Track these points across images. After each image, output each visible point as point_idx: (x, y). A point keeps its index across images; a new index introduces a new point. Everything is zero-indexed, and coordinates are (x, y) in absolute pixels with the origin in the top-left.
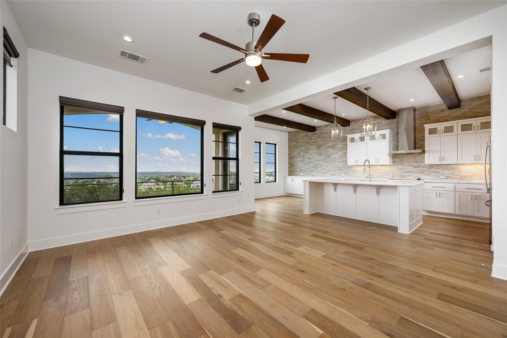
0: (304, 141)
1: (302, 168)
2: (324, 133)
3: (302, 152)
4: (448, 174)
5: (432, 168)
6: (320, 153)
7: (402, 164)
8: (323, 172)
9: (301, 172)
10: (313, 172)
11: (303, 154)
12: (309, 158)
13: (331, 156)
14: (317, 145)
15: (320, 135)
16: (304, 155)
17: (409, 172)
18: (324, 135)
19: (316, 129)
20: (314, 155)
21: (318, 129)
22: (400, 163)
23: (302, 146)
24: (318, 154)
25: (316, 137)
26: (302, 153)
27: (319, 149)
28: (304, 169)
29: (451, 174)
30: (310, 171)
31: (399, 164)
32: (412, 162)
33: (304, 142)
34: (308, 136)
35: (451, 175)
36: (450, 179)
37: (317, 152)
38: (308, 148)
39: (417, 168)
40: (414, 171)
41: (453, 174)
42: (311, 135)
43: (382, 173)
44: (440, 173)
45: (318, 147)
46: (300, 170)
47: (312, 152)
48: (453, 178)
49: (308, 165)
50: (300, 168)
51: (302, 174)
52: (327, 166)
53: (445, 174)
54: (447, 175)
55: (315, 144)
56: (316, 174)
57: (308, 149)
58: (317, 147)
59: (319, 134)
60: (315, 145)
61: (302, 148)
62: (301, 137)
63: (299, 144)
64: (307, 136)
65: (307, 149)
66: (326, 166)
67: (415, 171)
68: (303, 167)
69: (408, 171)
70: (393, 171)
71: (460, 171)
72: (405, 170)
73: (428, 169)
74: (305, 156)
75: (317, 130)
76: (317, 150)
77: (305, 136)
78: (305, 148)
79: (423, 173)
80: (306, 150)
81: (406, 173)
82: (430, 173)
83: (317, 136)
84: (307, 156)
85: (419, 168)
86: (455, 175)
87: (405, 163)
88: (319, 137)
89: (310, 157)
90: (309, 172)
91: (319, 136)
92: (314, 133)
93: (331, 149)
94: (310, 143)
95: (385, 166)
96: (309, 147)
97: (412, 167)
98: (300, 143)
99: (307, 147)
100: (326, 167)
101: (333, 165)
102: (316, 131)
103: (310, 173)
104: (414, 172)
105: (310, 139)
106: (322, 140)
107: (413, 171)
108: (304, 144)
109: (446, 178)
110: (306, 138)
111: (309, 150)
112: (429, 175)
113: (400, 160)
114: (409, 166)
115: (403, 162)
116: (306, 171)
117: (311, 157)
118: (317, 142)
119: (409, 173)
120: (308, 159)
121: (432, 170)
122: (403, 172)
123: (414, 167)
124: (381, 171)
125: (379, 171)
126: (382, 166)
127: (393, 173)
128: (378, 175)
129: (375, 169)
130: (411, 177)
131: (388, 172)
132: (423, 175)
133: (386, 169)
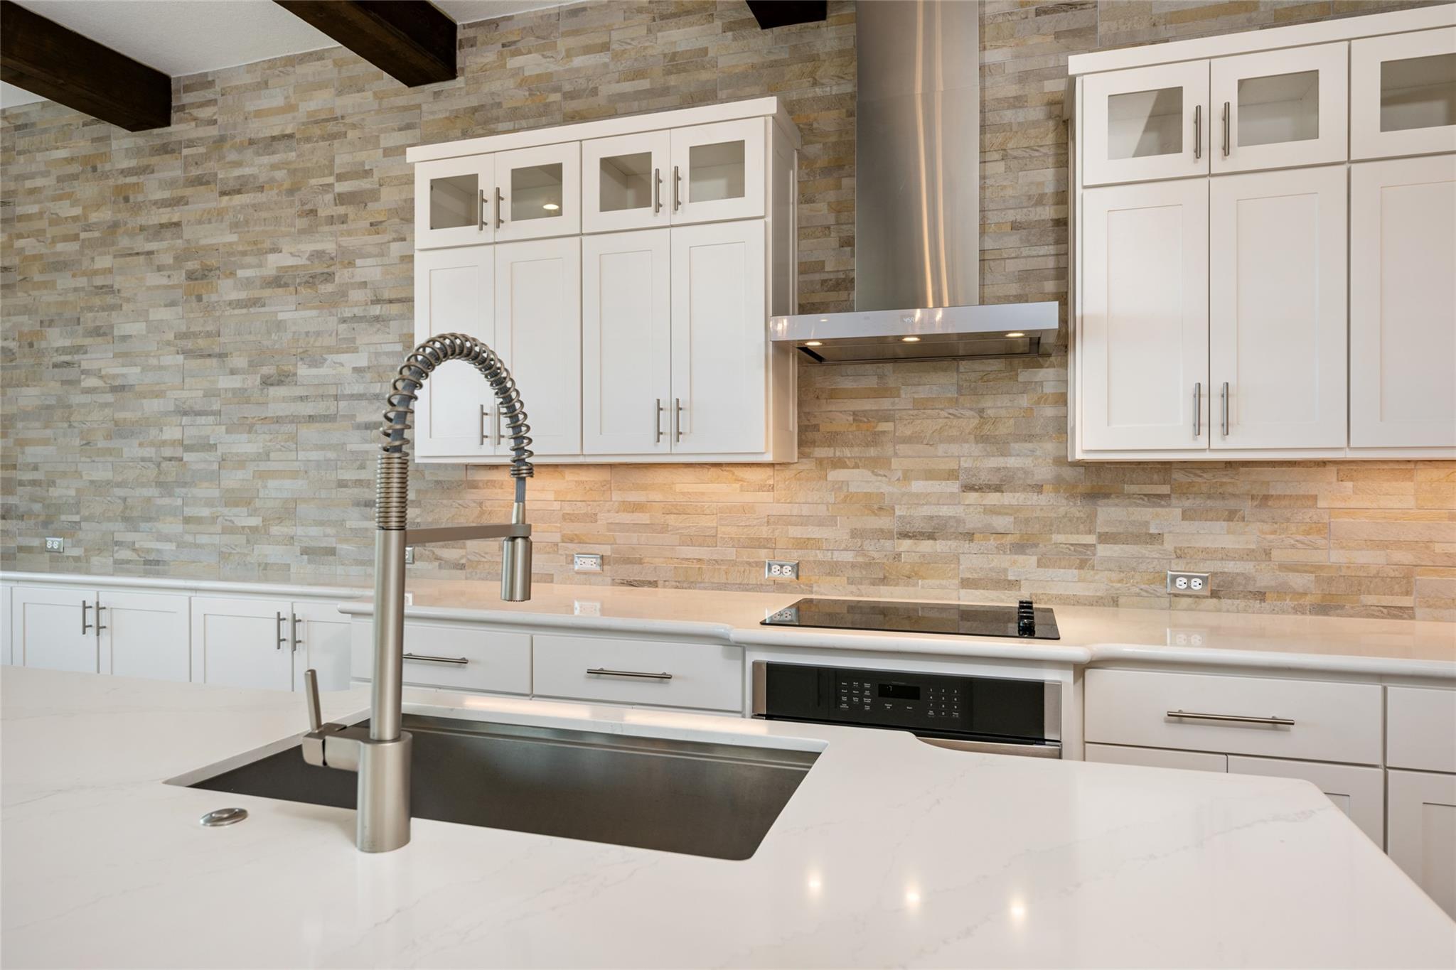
0: (75, 219)
1: (52, 483)
2: (240, 148)
3: (51, 323)
4: (1226, 555)
5: (1107, 496)
6: (209, 335)
7: (872, 452)
8: (230, 530)
9: (47, 524)
10: (143, 525)
11: (67, 343)
12: (114, 389)
13: (303, 371)
14: (180, 259)
15: (206, 157)
16: (76, 357)
17: (931, 536)
18: (239, 164)
19: (174, 104)
20: (153, 361)
21: (187, 98)
22: (856, 451)
23: (59, 265)
24: (189, 344)
25: (172, 183)
26: (57, 338)
27: (199, 298)
28: (73, 493)
29: (1249, 555)
30: (126, 519)
31: (847, 452)
32: (952, 440)
33: (72, 229)
34: (108, 167)
35: (1247, 567)
36: (1241, 603)
37: (184, 329)
38: (109, 289)
39: (993, 498)
40: (969, 526)
41: (1267, 553)
42: (133, 163)
43: (710, 539)
44: (1169, 545)
45: (191, 276)
46: (33, 499)
47: (136, 328)
48: (1261, 596)
49: (109, 451)
50: (34, 483)
51: (54, 543)
52: (272, 466)
53: (1209, 554)
54: (1217, 566)
55: (165, 244)
56: (173, 546)
57: (110, 300)
58: (179, 277)
59: (202, 150)
60: (168, 259)
61: (54, 283)
62: (45, 174)
63: (28, 245)
64: (94, 169)
65: (97, 301)
66: (263, 466)
67: (974, 520)
68: (64, 474)
69: (919, 525)
70: (804, 521)
71: (1322, 529)
72: (898, 513)
73: (1077, 509)
74: (85, 365)
75: (182, 108)
76: (179, 309)
77: (75, 168)
78: (76, 290)
79: (1036, 545)
80: (90, 309)
81: (906, 544)
82: (1091, 539)
83: (179, 173)
84: (95, 365)
85: (1007, 498)
86: (1285, 567)
87: (902, 448)
88: (200, 181)
89: (124, 376)
90: (119, 525)
91: (195, 172)
92: (158, 142)
93: (300, 305)
94: (124, 242)
95: (740, 472)
96: (118, 281)
97: (954, 487)
98: (39, 234)
99: (96, 272)
100: (263, 475)
101: (315, 455)
102: (174, 117)
103: (130, 537)
104: (970, 536)
105: (123, 196)
106: (221, 213)
107: (959, 521)
108: (73, 247)
109: (1214, 594)
110: (88, 190)
111: (113, 308)
112: (1082, 558)
113: (855, 413)
114: (930, 475)
115: (884, 432)
116: (85, 512)
117: (132, 373)
118: (187, 232)
119: (926, 546)
120: (110, 398)
121: (1110, 514)
122: (882, 534)
123: (969, 488)
124: (707, 522)
125: (688, 525)
126: (713, 471)
127: (803, 544)
128: (682, 556)
129: (656, 496)
130: (944, 582)
131: (765, 528)
132: (1034, 558)
133: (749, 497)
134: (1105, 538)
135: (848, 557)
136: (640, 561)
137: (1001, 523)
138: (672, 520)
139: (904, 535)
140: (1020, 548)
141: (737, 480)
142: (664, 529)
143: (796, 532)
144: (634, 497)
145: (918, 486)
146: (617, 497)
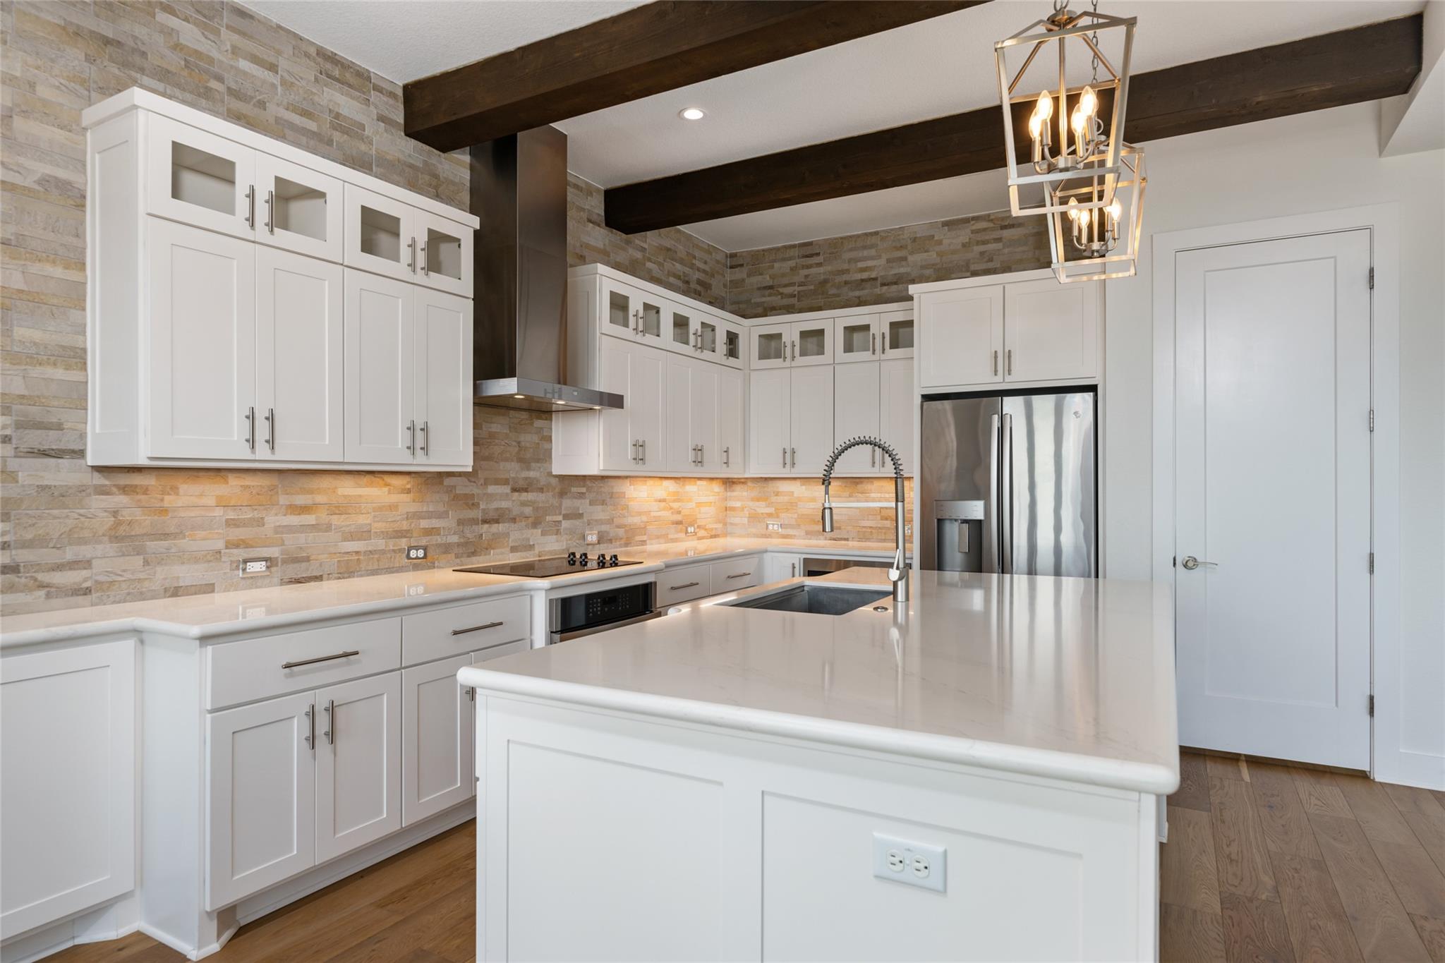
4: (602, 522)
5: (565, 493)
17: (497, 521)
32: (507, 459)
40: (514, 514)
41: (612, 520)
43: (366, 534)
53: (597, 522)
67: (516, 510)
69: (491, 515)
71: (626, 507)
72: (481, 506)
79: (541, 523)
81: (485, 527)
85: (530, 496)
104: (514, 520)
107: (509, 510)
112: (557, 529)
119: (494, 528)
121: (566, 504)
122: (474, 522)
123: (514, 490)
124: (363, 520)
125: (349, 523)
126: (369, 477)
127: (429, 532)
128: (343, 551)
129: (320, 499)
130: (503, 550)
131: (405, 523)
132: (540, 531)
133: (395, 498)
134: (566, 517)
135: (454, 539)
136: (307, 559)
137: (528, 510)
138: (335, 520)
139: (485, 522)
140: (535, 525)
141: (387, 485)
142: (328, 528)
143: (425, 524)
144: (301, 500)
145: (492, 489)
146: (283, 500)
